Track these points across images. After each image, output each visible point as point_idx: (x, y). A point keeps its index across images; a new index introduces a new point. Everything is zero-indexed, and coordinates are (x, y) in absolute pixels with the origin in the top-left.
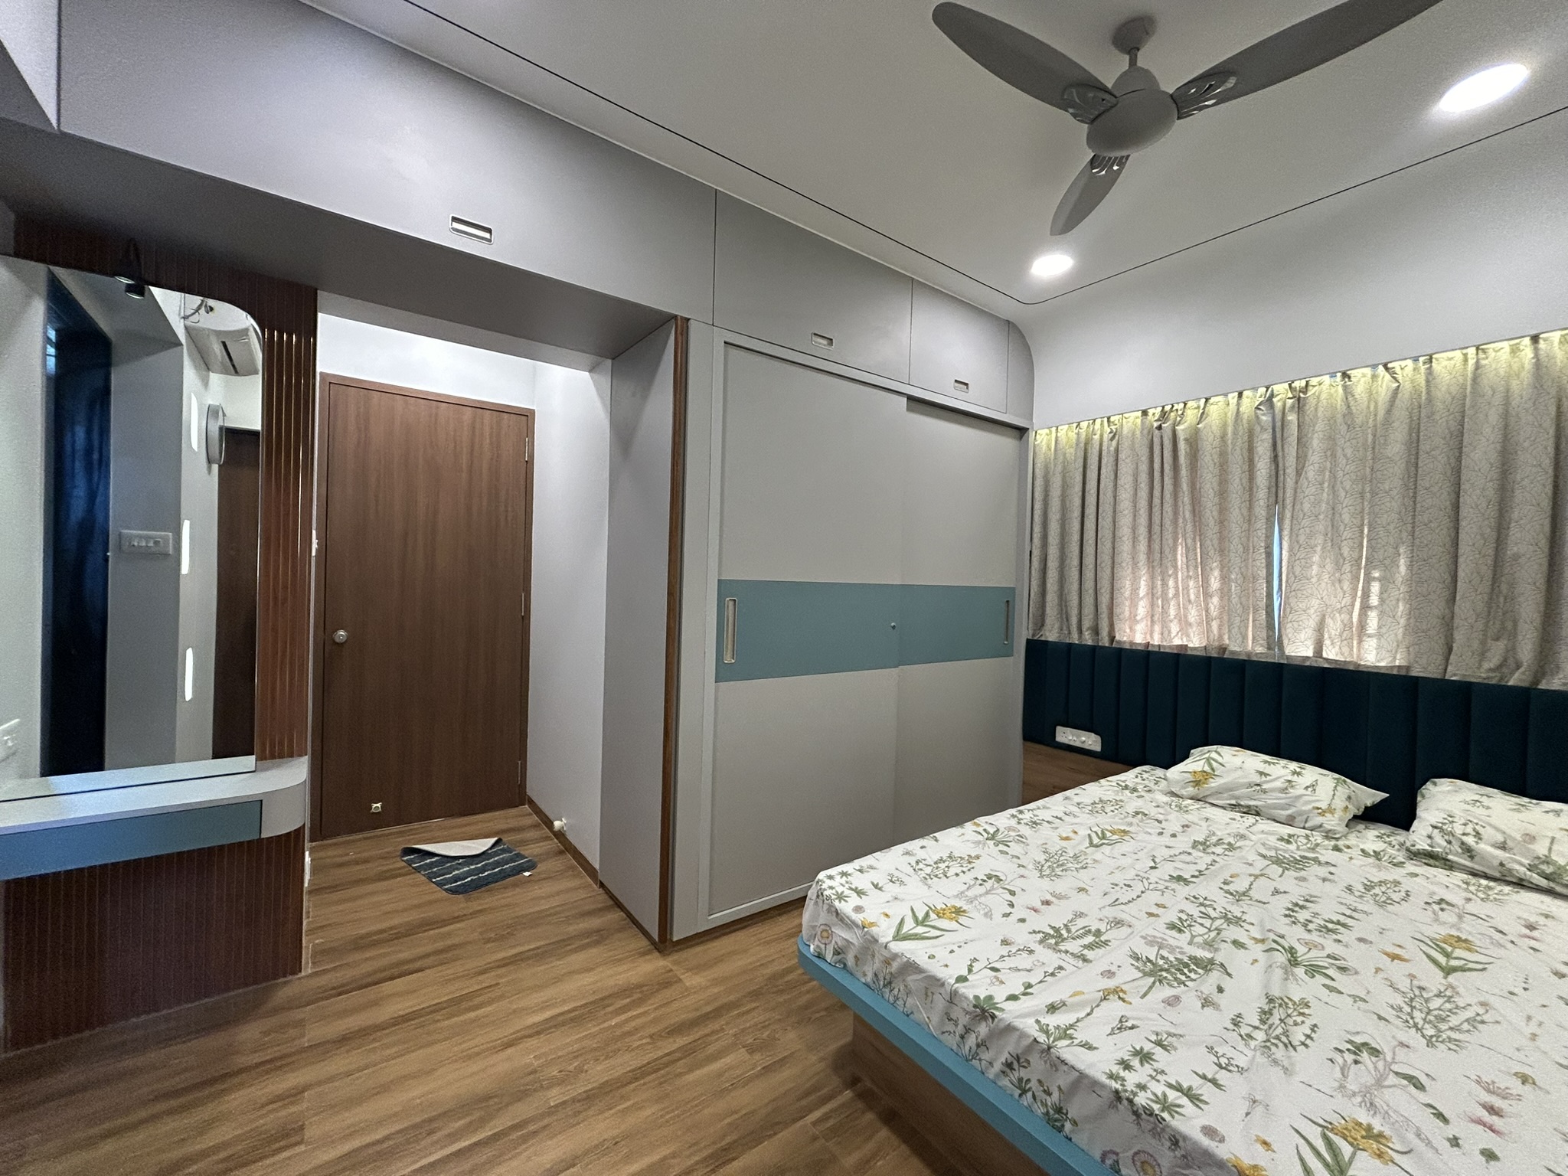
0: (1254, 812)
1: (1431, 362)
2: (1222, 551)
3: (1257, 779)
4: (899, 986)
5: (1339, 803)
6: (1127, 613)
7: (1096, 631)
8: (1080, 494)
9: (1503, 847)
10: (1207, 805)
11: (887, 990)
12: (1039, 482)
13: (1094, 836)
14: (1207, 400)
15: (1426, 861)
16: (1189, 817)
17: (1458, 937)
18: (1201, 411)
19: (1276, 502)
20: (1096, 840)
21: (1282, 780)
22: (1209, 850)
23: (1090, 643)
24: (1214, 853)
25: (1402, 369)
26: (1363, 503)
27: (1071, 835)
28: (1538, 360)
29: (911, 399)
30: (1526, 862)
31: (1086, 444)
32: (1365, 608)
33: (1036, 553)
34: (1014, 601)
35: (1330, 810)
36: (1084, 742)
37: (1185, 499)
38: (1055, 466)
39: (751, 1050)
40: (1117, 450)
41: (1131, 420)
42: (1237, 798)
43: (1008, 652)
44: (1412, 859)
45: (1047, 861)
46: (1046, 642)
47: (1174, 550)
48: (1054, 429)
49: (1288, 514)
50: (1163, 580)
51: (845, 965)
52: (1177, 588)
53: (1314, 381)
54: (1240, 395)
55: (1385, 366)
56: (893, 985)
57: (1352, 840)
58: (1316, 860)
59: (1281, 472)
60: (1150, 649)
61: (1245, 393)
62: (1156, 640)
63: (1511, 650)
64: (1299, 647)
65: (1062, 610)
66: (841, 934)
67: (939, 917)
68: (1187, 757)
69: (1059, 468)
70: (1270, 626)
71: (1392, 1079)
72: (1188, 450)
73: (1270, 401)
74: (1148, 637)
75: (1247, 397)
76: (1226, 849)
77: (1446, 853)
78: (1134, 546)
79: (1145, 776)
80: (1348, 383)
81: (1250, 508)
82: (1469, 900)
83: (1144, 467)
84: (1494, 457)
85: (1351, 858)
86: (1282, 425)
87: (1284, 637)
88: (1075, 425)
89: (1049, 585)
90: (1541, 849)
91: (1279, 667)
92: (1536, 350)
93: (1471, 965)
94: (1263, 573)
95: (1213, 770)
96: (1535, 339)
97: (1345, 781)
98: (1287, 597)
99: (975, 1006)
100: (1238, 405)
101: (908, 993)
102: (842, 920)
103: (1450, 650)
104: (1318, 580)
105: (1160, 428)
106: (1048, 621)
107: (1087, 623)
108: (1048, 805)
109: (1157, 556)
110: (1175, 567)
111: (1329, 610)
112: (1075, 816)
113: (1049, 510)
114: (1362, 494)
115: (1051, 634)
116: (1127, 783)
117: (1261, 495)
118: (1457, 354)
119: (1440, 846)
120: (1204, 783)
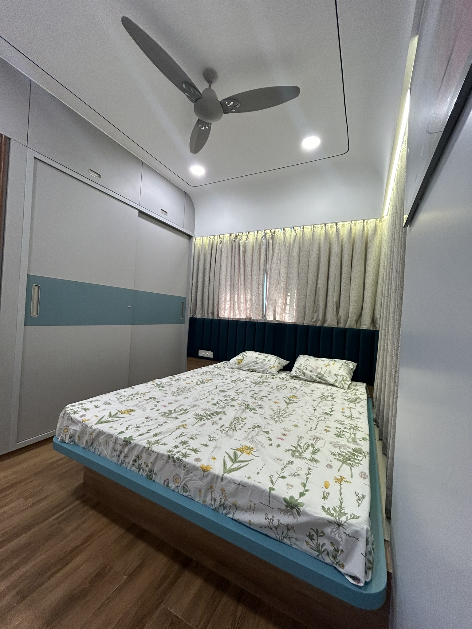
0: (254, 371)
1: (304, 228)
2: (251, 285)
3: (255, 360)
4: (96, 443)
5: (276, 365)
6: (223, 307)
7: (213, 313)
8: (209, 263)
9: (311, 371)
10: (241, 370)
11: (91, 447)
12: (196, 258)
14: (248, 233)
15: (295, 379)
16: (234, 374)
17: (294, 396)
18: (247, 236)
19: (266, 269)
20: (199, 383)
21: (262, 360)
22: (236, 382)
23: (211, 318)
25: (297, 229)
26: (287, 270)
27: (191, 382)
28: (326, 231)
29: (140, 212)
30: (316, 375)
31: (212, 245)
32: (286, 304)
33: (194, 285)
34: (185, 302)
35: (274, 367)
36: (207, 355)
37: (242, 266)
38: (202, 251)
39: (26, 498)
41: (227, 237)
42: (250, 367)
43: (183, 323)
44: (292, 378)
45: (177, 391)
46: (196, 318)
47: (237, 284)
48: (202, 237)
49: (269, 273)
50: (234, 295)
51: (75, 442)
53: (277, 230)
54: (258, 232)
56: (94, 444)
57: (279, 375)
58: (266, 382)
59: (268, 259)
60: (230, 319)
63: (318, 316)
64: (270, 318)
65: (202, 306)
66: (73, 428)
67: (122, 414)
69: (203, 253)
70: (263, 311)
71: (262, 433)
72: (243, 250)
73: (265, 235)
74: (229, 316)
75: (260, 233)
76: (241, 381)
77: (299, 375)
78: (226, 283)
79: (225, 363)
80: (285, 232)
81: (259, 270)
82: (301, 387)
83: (230, 254)
84: (316, 259)
85: (276, 380)
87: (266, 314)
88: (209, 237)
89: (198, 297)
90: (319, 371)
91: (265, 323)
92: (325, 228)
93: (295, 402)
94: (262, 293)
95: (244, 358)
96: (325, 225)
97: (279, 358)
98: (268, 301)
99: (124, 441)
100: (257, 235)
101: (100, 445)
102: (74, 422)
103: (305, 316)
104: (275, 295)
105: (235, 241)
106: (198, 310)
107: (210, 311)
108: (186, 374)
109: (233, 286)
110: (238, 290)
111: (277, 304)
112: (195, 377)
114: (287, 267)
115: (198, 316)
116: (217, 366)
117: (262, 266)
118: (309, 227)
119: (298, 373)
120: (241, 363)
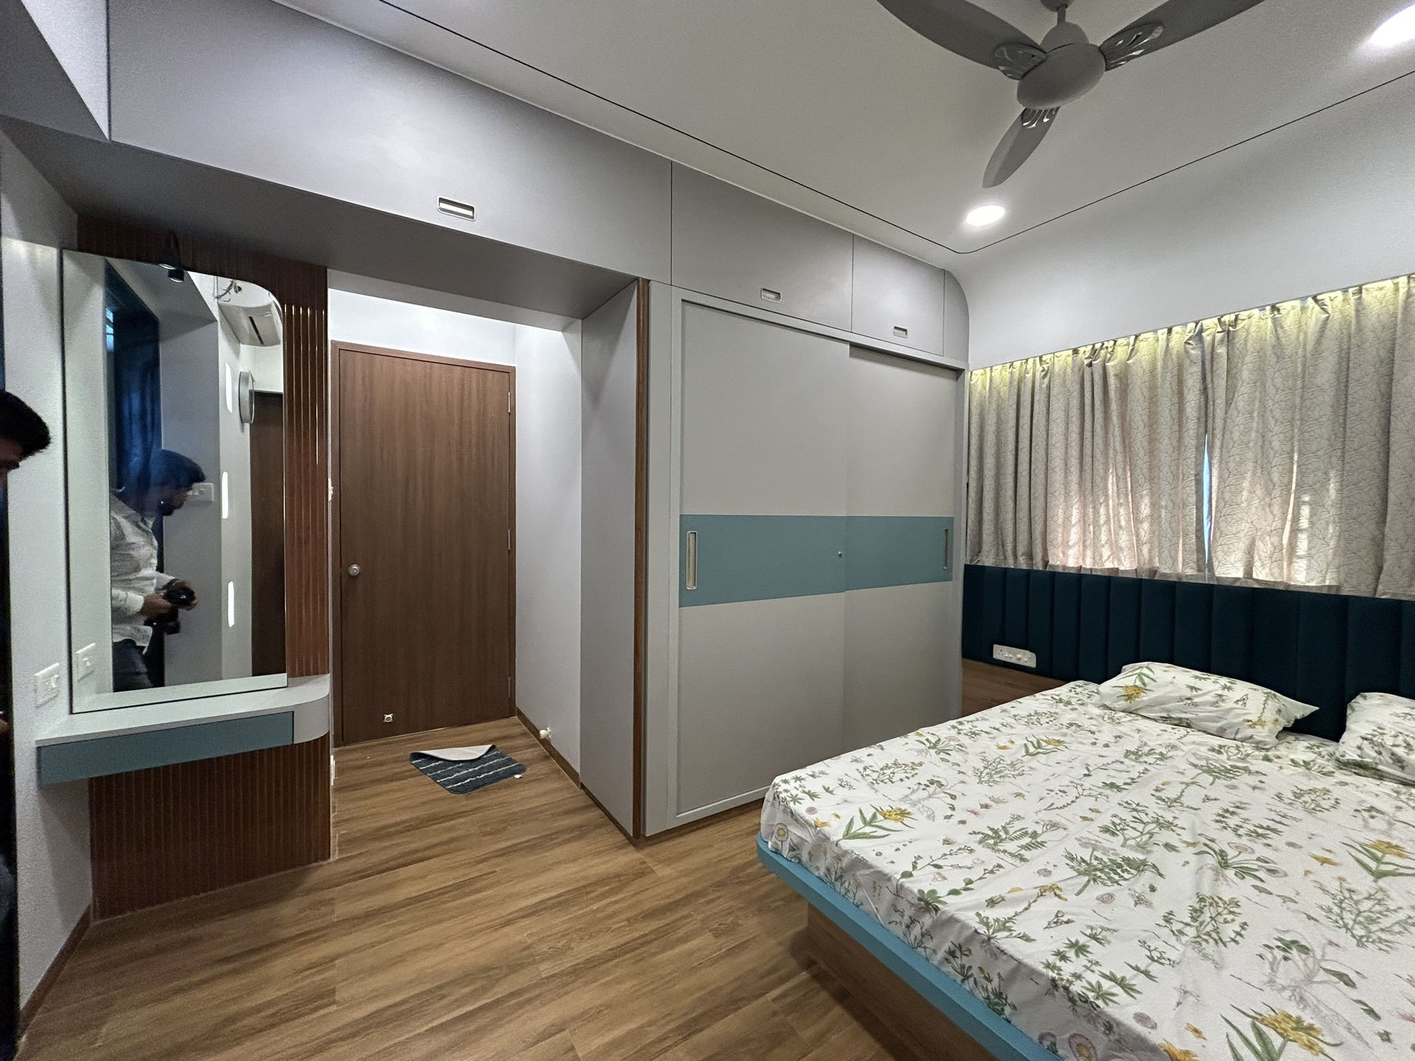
0: (1185, 724)
1: (1361, 292)
2: (1151, 480)
3: (1188, 693)
4: (849, 882)
5: (1269, 716)
6: (1060, 539)
7: (1030, 556)
8: (1014, 429)
10: (1139, 717)
11: (838, 884)
12: (975, 419)
13: (1030, 745)
14: (1137, 337)
15: (1356, 771)
16: (1121, 728)
17: (1388, 843)
18: (1131, 348)
19: (1206, 432)
20: (1032, 750)
21: (1212, 694)
22: (1142, 759)
23: (1024, 567)
24: (1146, 762)
25: (1331, 300)
26: (1292, 430)
27: (1009, 744)
29: (854, 346)
31: (1020, 382)
32: (1295, 531)
33: (973, 485)
34: (953, 530)
35: (1261, 722)
36: (1020, 659)
37: (1116, 430)
38: (990, 402)
39: (717, 934)
40: (1049, 387)
41: (1062, 358)
42: (1168, 711)
43: (947, 577)
44: (1341, 769)
45: (985, 768)
46: (983, 567)
47: (1105, 479)
48: (988, 369)
49: (1218, 443)
50: (1094, 508)
51: (800, 860)
52: (1108, 514)
53: (1243, 315)
54: (1170, 331)
55: (1315, 298)
56: (843, 879)
57: (1282, 750)
58: (1246, 769)
59: (1211, 403)
60: (1082, 572)
61: (1175, 329)
62: (1088, 564)
64: (1229, 569)
65: (998, 537)
66: (796, 832)
67: (886, 818)
68: (1120, 673)
69: (994, 406)
70: (1200, 548)
71: (1322, 976)
72: (1118, 385)
73: (1199, 336)
74: (1081, 561)
75: (1177, 333)
76: (1158, 759)
77: (1376, 763)
78: (1066, 477)
79: (1079, 690)
80: (1278, 316)
81: (1180, 438)
82: (1399, 808)
83: (1075, 403)
85: (1281, 768)
86: (1212, 358)
87: (1214, 560)
88: (1008, 365)
89: (985, 515)
91: (1209, 587)
93: (1402, 870)
94: (1193, 499)
95: (1144, 684)
97: (1275, 696)
98: (1217, 522)
99: (920, 899)
100: (1168, 340)
101: (858, 886)
102: (797, 820)
103: (1380, 569)
104: (1248, 505)
105: (1090, 365)
106: (985, 547)
107: (1021, 549)
108: (986, 717)
109: (1089, 485)
110: (1107, 496)
111: (1259, 533)
112: (1012, 727)
113: (985, 444)
114: (1292, 421)
115: (988, 559)
116: (1061, 697)
117: (1191, 425)
118: (1389, 284)
120: (1136, 697)
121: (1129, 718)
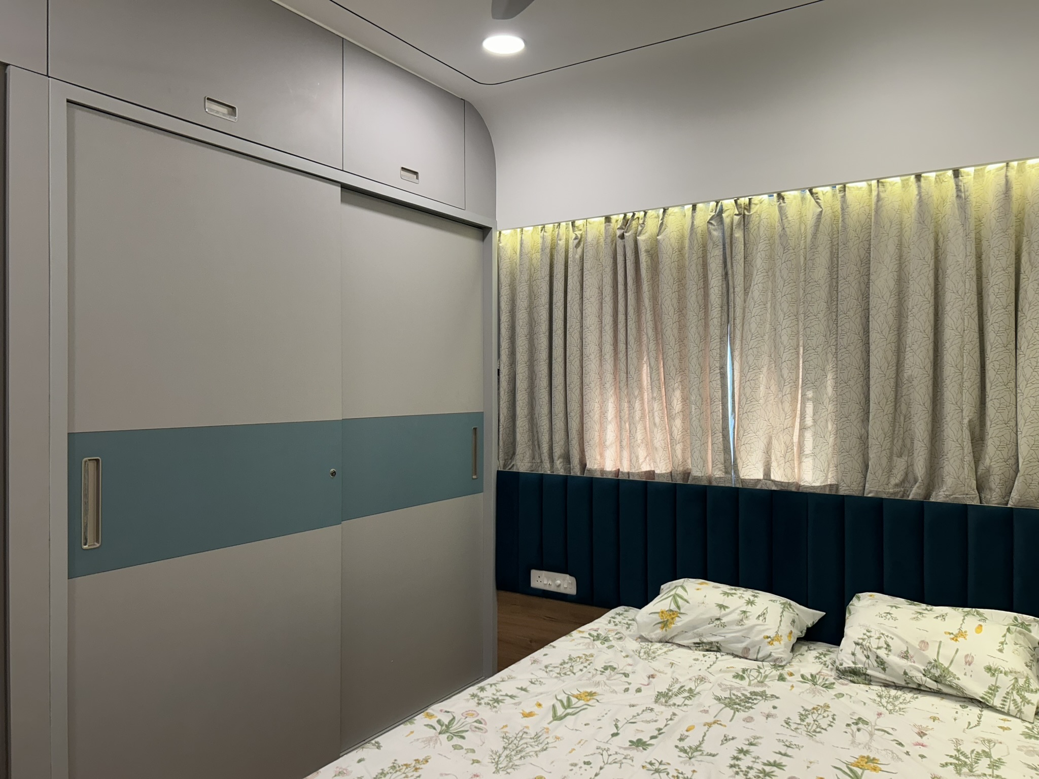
0: (715, 649)
1: (845, 191)
2: (682, 371)
3: (717, 613)
5: (785, 628)
6: (597, 439)
7: (567, 458)
8: (547, 306)
9: (906, 656)
10: (675, 647)
12: (505, 291)
13: (558, 705)
14: (665, 211)
15: (851, 679)
16: (655, 664)
17: (868, 757)
18: (660, 222)
19: (728, 322)
20: (560, 711)
21: (738, 611)
22: (671, 702)
23: (562, 472)
24: (674, 704)
25: (823, 194)
26: (798, 324)
27: (535, 709)
28: (920, 197)
29: (345, 187)
30: (922, 668)
31: (552, 251)
32: (803, 428)
33: (504, 372)
34: (482, 428)
35: (777, 638)
36: (559, 586)
37: (647, 316)
38: (521, 272)
40: (582, 259)
41: (595, 226)
42: (701, 635)
43: (476, 489)
44: (841, 678)
45: (505, 748)
46: (518, 474)
47: (639, 370)
48: (519, 230)
49: (738, 335)
50: (629, 402)
52: (643, 409)
53: (756, 199)
54: (694, 207)
55: (811, 191)
57: (795, 665)
58: (763, 695)
59: (731, 290)
60: (620, 477)
61: (699, 206)
62: (625, 468)
63: (910, 466)
64: (751, 470)
65: (533, 436)
68: (659, 594)
69: (525, 276)
70: (726, 449)
72: (649, 261)
73: (719, 214)
74: (618, 463)
75: (700, 211)
76: (686, 698)
77: (866, 669)
78: (601, 365)
79: (619, 619)
80: (783, 204)
81: (706, 326)
82: (880, 714)
83: (608, 279)
84: (892, 284)
85: (792, 686)
86: (731, 242)
87: (739, 460)
88: (540, 227)
89: (518, 409)
90: (931, 654)
91: (735, 491)
92: (919, 187)
94: (719, 394)
95: (679, 607)
96: (918, 177)
97: (790, 605)
98: (740, 419)
100: (693, 217)
103: (867, 467)
104: (766, 402)
105: (622, 237)
106: (520, 449)
107: (558, 451)
108: (513, 675)
109: (623, 375)
110: (640, 388)
111: (775, 432)
112: (541, 683)
113: (517, 322)
114: (797, 315)
115: (522, 465)
116: (599, 632)
117: (715, 313)
118: (864, 185)
119: (861, 662)
120: (671, 623)
121: (665, 649)
